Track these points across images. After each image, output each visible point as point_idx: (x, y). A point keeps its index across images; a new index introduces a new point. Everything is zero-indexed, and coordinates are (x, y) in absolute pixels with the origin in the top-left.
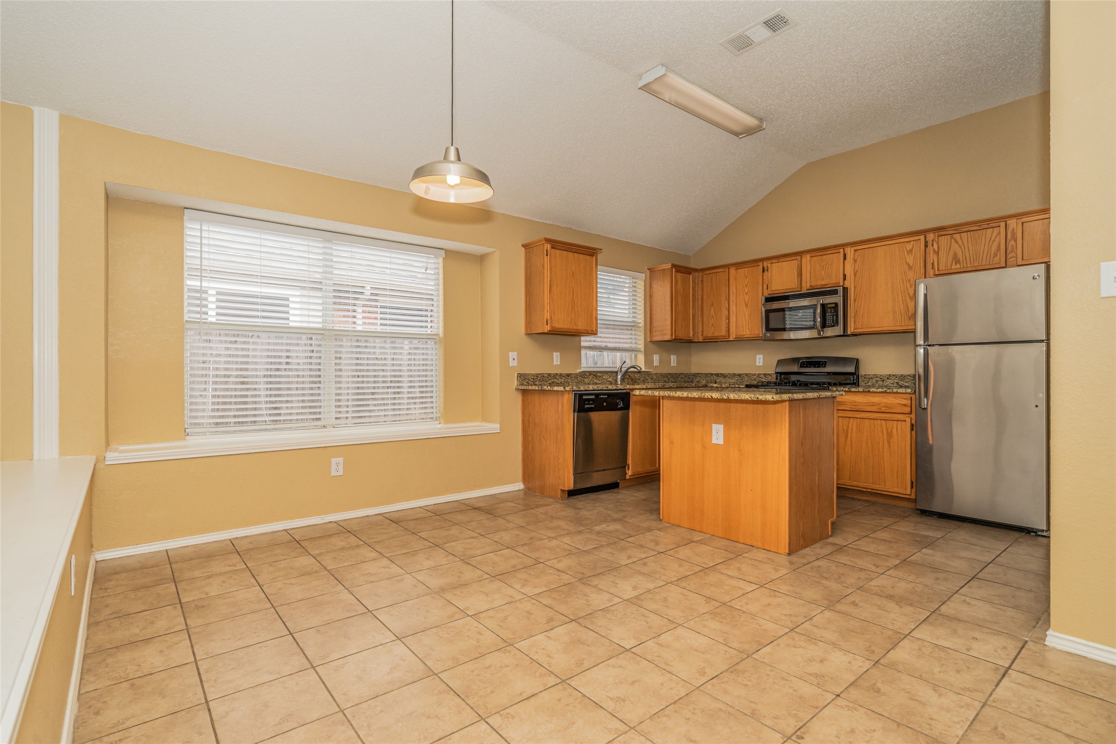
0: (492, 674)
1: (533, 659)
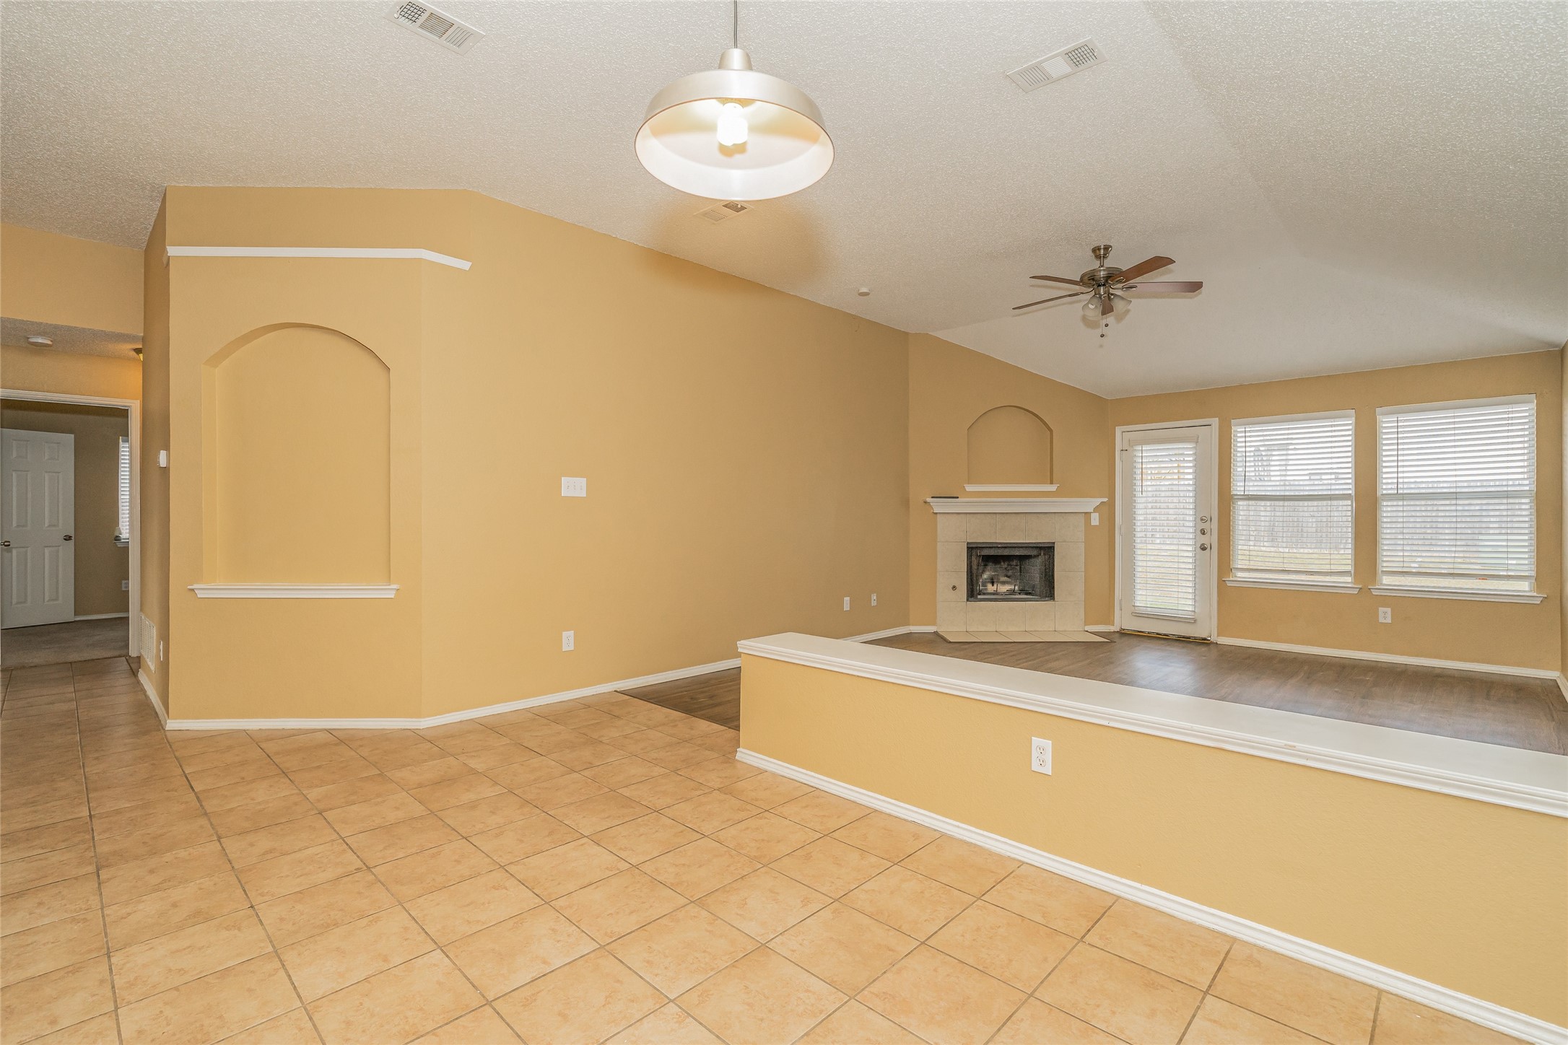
0: (627, 904)
1: (577, 926)
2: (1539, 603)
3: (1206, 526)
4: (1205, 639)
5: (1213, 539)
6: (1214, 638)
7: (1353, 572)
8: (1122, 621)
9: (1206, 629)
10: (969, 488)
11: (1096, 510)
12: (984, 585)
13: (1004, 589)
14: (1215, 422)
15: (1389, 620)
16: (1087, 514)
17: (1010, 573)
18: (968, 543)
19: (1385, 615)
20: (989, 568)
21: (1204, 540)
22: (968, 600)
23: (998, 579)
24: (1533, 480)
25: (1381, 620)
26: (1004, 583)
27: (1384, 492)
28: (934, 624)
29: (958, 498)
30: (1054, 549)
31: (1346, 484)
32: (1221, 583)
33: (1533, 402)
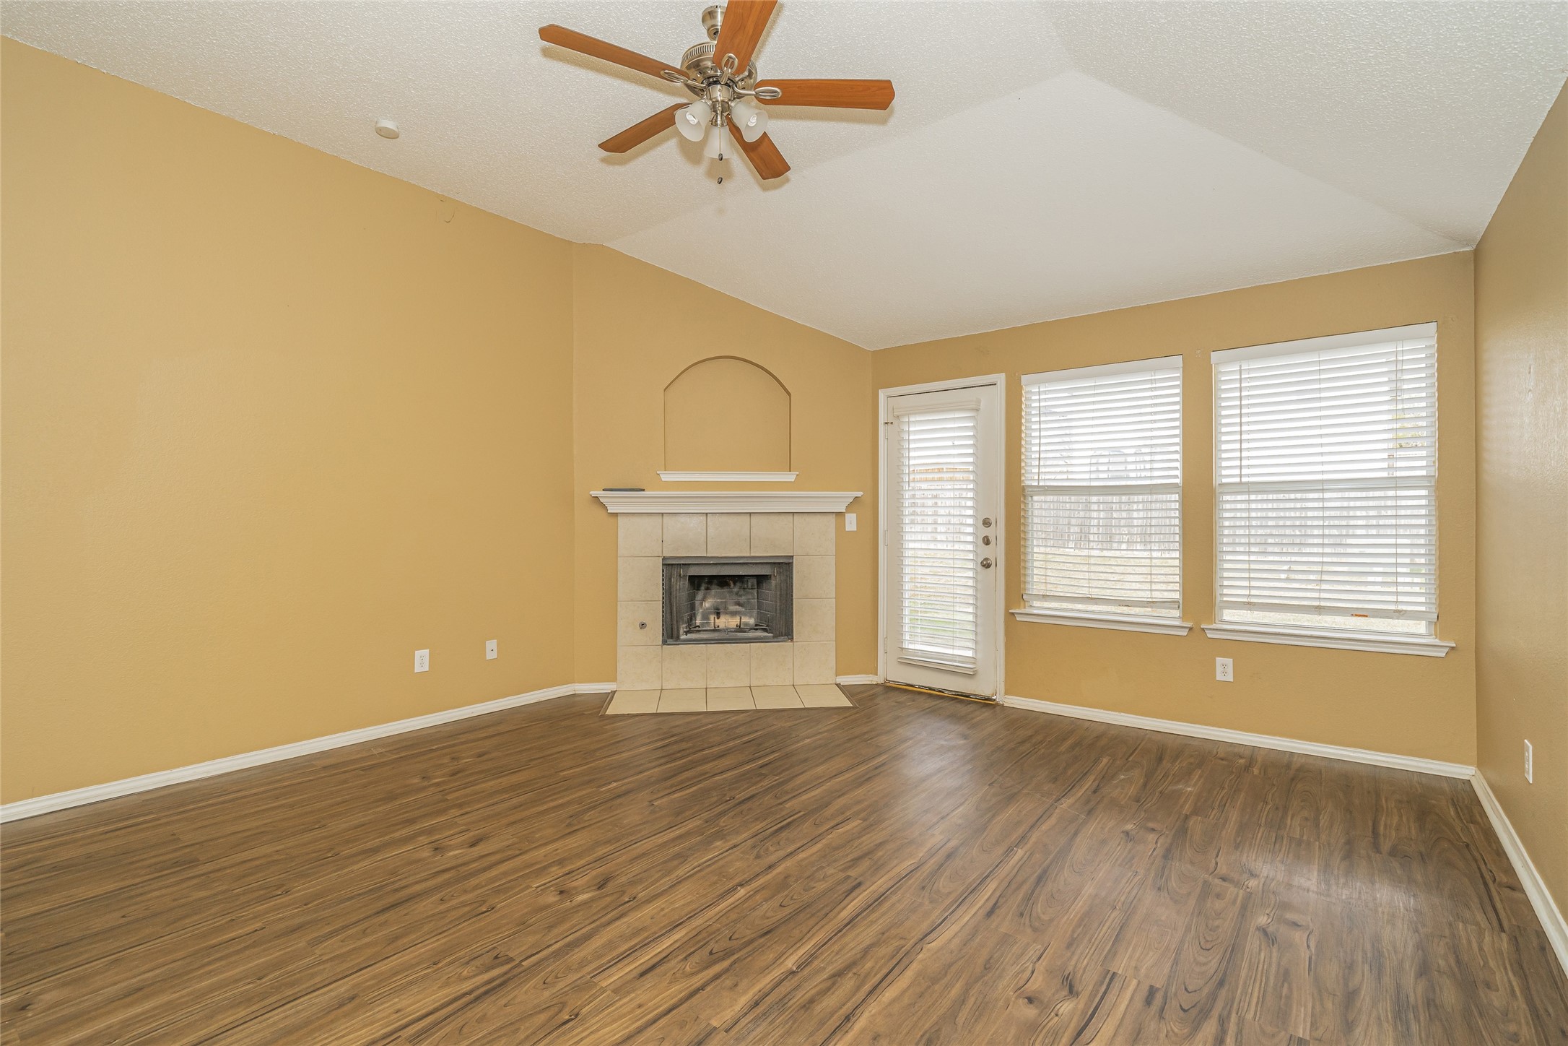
2: (1443, 655)
3: (989, 532)
4: (988, 699)
5: (998, 552)
6: (1001, 698)
7: (1181, 602)
8: (889, 670)
9: (990, 684)
10: (666, 477)
11: (850, 508)
12: (705, 617)
13: (733, 622)
14: (1001, 378)
15: (1230, 678)
16: (839, 515)
17: (743, 599)
18: (664, 559)
19: (1224, 669)
20: (713, 592)
21: (988, 552)
22: (664, 643)
23: (726, 608)
24: (1433, 459)
25: (1219, 677)
26: (734, 614)
27: (1224, 480)
28: (614, 679)
29: (644, 490)
30: (792, 565)
31: (1169, 468)
32: (1010, 616)
33: (1434, 337)
